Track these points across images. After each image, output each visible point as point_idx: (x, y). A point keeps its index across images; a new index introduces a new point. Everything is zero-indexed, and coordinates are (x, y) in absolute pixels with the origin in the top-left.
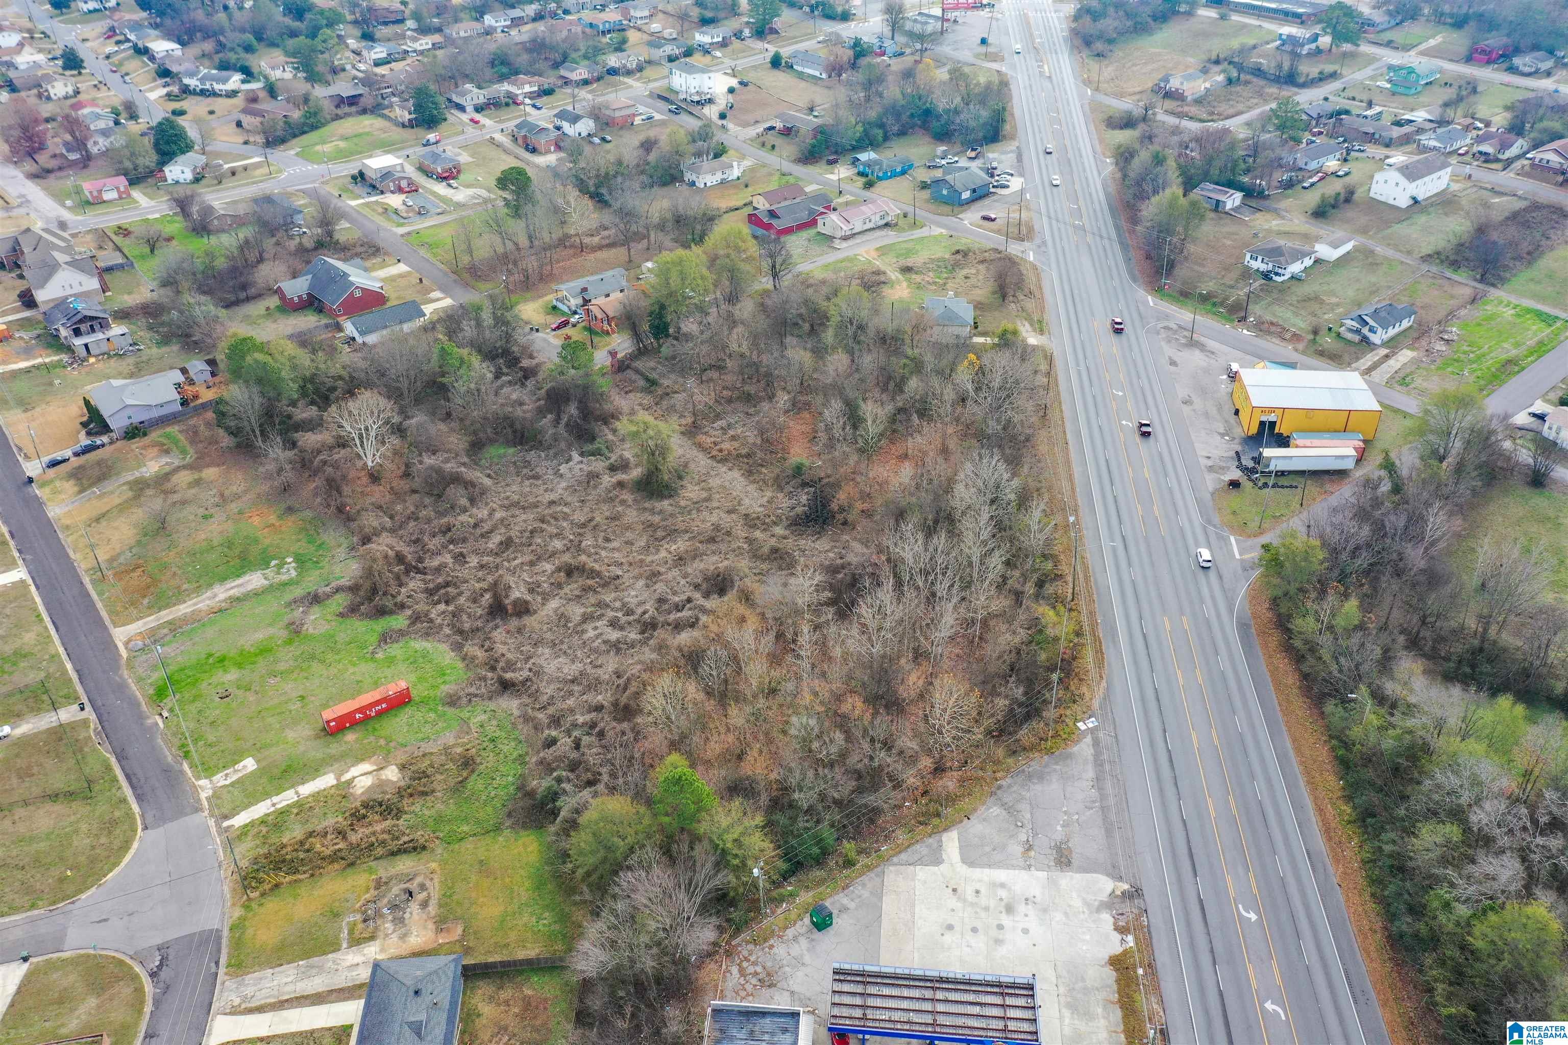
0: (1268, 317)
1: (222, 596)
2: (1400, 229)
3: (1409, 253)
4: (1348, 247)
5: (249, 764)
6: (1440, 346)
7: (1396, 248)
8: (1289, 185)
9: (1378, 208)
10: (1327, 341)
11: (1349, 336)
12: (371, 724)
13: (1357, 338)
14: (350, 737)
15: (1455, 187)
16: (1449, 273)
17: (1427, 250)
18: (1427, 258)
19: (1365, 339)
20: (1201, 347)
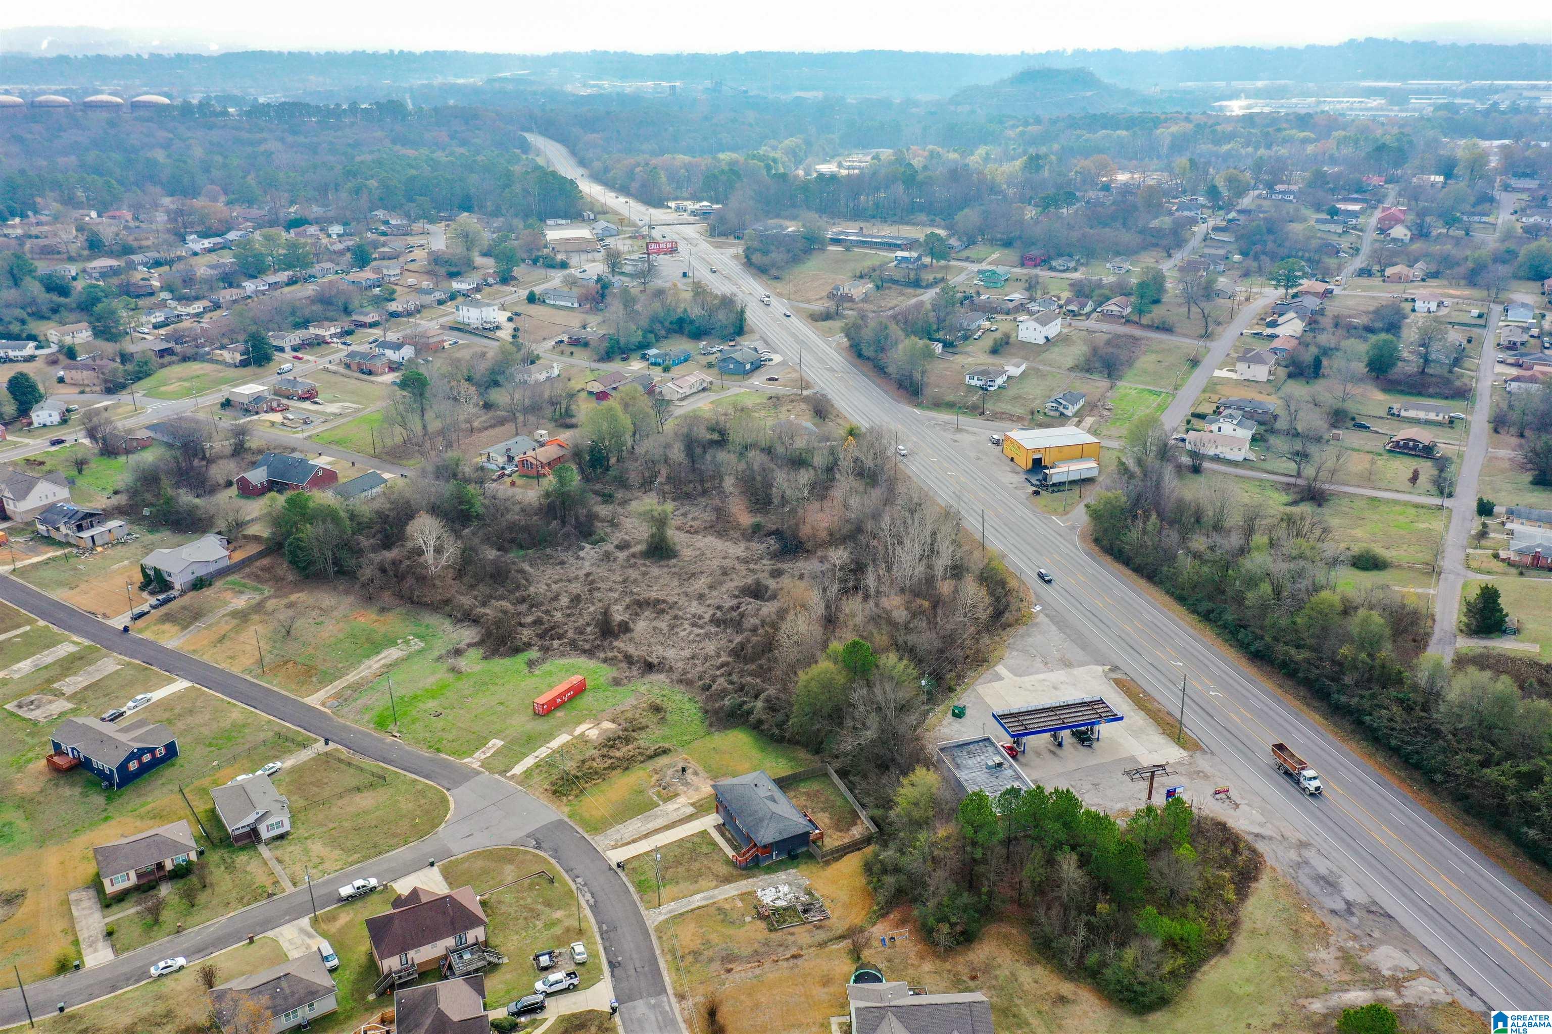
0: (998, 410)
1: (377, 666)
2: (1046, 356)
3: (1059, 367)
4: (1023, 367)
5: (496, 743)
6: (1106, 413)
7: (1050, 365)
8: (966, 338)
9: (1025, 345)
10: (1041, 417)
11: (1052, 413)
12: (568, 705)
13: (1057, 414)
14: (559, 714)
15: (1065, 331)
16: (1088, 376)
17: (1068, 366)
18: (1071, 369)
19: (1062, 414)
20: (967, 431)
